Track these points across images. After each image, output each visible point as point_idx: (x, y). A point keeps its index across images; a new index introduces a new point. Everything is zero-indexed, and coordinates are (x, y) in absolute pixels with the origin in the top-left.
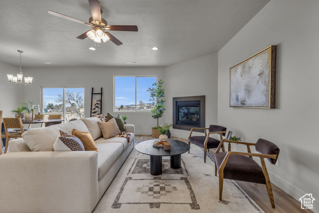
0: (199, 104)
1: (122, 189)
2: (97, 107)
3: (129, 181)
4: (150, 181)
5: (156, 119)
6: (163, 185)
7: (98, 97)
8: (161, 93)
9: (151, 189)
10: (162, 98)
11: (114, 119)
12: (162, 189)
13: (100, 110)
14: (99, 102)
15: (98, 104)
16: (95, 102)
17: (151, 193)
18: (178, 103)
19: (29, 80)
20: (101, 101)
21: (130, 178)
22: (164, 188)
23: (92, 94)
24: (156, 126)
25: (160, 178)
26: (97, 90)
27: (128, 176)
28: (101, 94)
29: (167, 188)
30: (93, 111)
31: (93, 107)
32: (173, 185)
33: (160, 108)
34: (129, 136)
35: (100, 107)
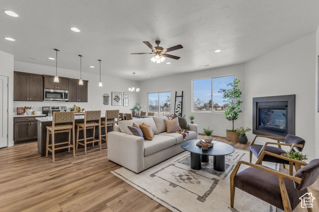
0: (286, 106)
1: (163, 169)
2: (179, 107)
3: (171, 166)
4: (185, 171)
5: (231, 121)
6: (192, 177)
7: (179, 99)
8: (237, 93)
9: (180, 176)
10: (238, 99)
11: (177, 118)
12: (189, 179)
13: (181, 110)
14: (180, 104)
15: (179, 105)
16: (177, 103)
17: (179, 178)
18: (259, 104)
19: (138, 90)
20: (182, 102)
21: (174, 165)
22: (191, 179)
23: (176, 96)
24: (231, 129)
25: (194, 172)
26: (179, 94)
27: (174, 163)
28: (182, 96)
29: (193, 180)
30: (176, 111)
31: (176, 107)
32: (199, 180)
33: (235, 110)
34: (186, 133)
35: (181, 107)
